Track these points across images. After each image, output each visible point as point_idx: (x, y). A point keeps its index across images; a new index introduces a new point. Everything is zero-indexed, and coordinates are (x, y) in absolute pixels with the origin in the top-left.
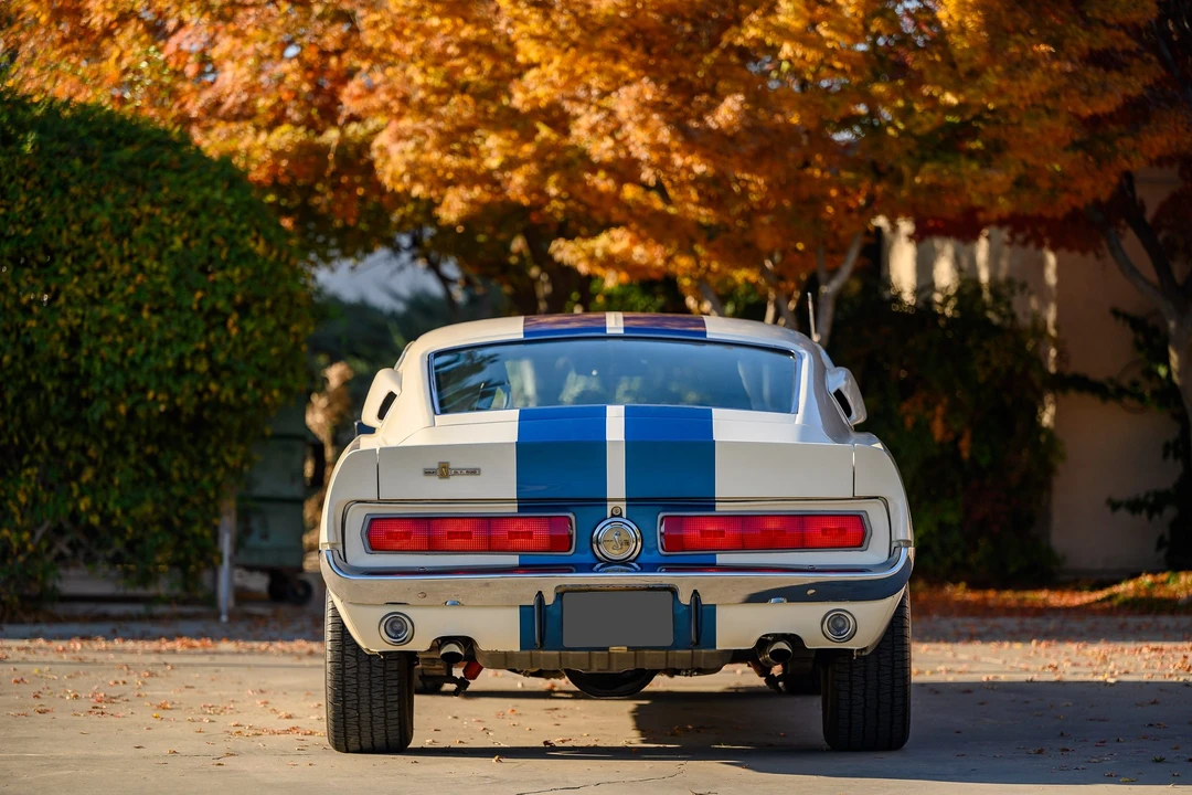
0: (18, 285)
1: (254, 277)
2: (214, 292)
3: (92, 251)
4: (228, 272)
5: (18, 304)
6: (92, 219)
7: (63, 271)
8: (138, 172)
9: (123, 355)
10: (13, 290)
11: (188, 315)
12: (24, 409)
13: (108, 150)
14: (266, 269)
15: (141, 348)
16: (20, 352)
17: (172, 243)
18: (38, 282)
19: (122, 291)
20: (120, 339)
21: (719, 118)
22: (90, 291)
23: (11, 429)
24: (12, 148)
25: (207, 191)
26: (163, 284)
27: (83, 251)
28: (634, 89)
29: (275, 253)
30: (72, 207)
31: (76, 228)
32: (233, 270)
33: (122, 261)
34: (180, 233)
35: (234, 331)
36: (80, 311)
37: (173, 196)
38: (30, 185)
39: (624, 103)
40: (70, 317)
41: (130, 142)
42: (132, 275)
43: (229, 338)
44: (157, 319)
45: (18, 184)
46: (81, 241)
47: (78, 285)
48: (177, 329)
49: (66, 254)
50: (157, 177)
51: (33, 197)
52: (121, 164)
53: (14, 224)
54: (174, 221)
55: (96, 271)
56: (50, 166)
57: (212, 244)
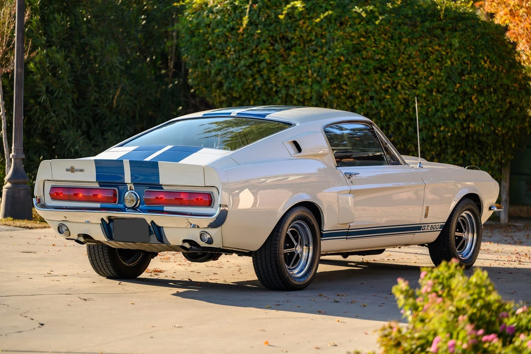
0: (382, 80)
3: (411, 66)
4: (471, 76)
7: (399, 74)
10: (379, 82)
11: (452, 95)
14: (489, 74)
17: (446, 62)
18: (390, 79)
19: (424, 83)
20: (425, 104)
22: (411, 83)
26: (441, 80)
27: (408, 66)
29: (495, 67)
30: (403, 47)
31: (404, 56)
32: (474, 74)
33: (424, 70)
34: (450, 58)
35: (475, 101)
36: (407, 92)
38: (386, 38)
40: (403, 94)
42: (428, 77)
43: (473, 105)
44: (440, 96)
45: (381, 37)
46: (408, 62)
47: (405, 80)
48: (449, 100)
49: (400, 67)
51: (387, 43)
53: (378, 54)
54: (447, 53)
55: (414, 74)
57: (465, 63)
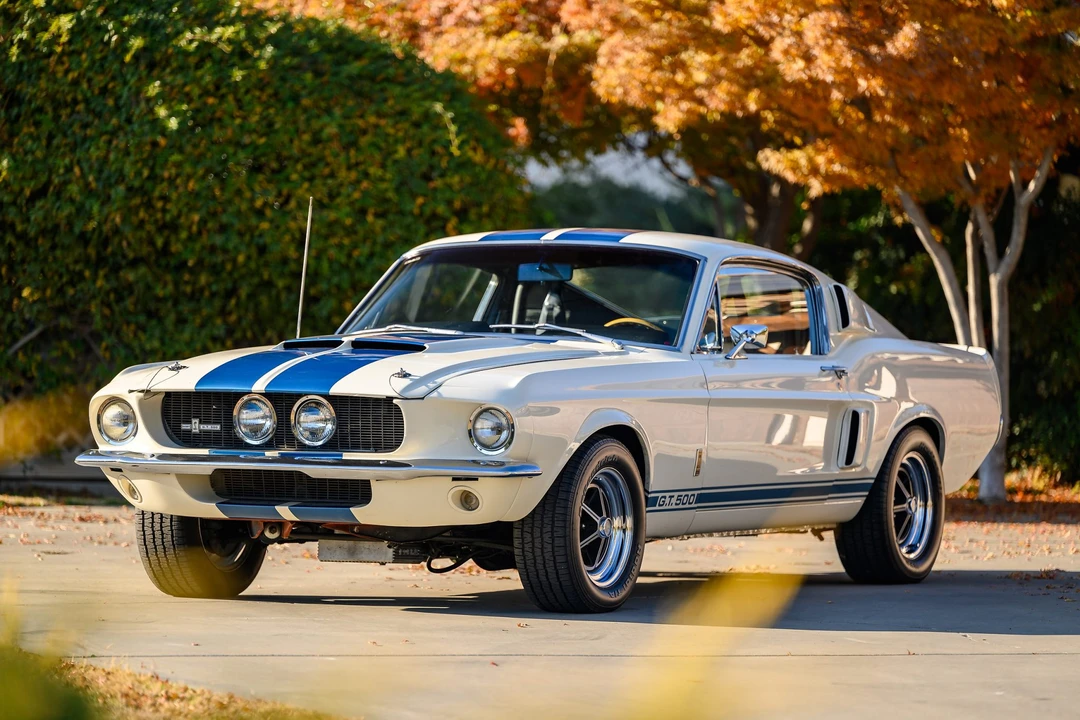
0: (252, 190)
1: (472, 185)
2: (434, 199)
3: (321, 159)
4: (448, 180)
5: (252, 209)
6: (321, 129)
7: (294, 177)
8: (366, 85)
9: (349, 256)
10: (248, 194)
11: (409, 220)
12: (257, 305)
13: (338, 63)
14: (483, 176)
15: (365, 250)
16: (254, 251)
17: (396, 152)
18: (270, 187)
19: (349, 196)
20: (346, 241)
21: (898, 44)
23: (244, 323)
24: (248, 62)
25: (427, 104)
26: (386, 190)
27: (313, 159)
28: (823, 15)
29: (492, 162)
30: (303, 118)
31: (306, 137)
32: (452, 177)
33: (349, 168)
34: (403, 141)
37: (398, 108)
38: (264, 97)
39: (813, 27)
41: (358, 56)
42: (358, 182)
44: (380, 223)
45: (253, 96)
46: (312, 150)
47: (308, 190)
48: (399, 232)
49: (297, 161)
50: (383, 90)
51: (268, 107)
52: (350, 77)
53: (251, 132)
54: (398, 130)
55: (326, 177)
56: (283, 79)
57: (433, 153)
